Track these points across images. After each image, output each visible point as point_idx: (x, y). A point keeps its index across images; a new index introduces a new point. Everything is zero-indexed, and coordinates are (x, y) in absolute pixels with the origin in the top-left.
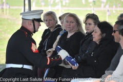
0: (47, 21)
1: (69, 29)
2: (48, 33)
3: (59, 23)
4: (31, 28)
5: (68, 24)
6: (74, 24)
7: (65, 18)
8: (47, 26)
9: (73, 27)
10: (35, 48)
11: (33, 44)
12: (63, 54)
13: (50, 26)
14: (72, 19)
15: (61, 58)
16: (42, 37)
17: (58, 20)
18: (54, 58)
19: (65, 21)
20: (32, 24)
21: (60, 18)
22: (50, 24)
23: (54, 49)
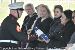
0: (27, 10)
1: (43, 16)
2: (28, 18)
3: (36, 11)
4: (16, 15)
5: (42, 12)
6: (46, 12)
7: (39, 8)
8: (27, 13)
9: (45, 14)
10: (19, 29)
11: (18, 26)
12: (39, 33)
13: (29, 14)
14: (44, 9)
15: (37, 35)
16: (24, 21)
17: (35, 9)
18: (33, 35)
19: (39, 10)
20: (17, 12)
21: (36, 8)
22: (30, 12)
23: (32, 29)
